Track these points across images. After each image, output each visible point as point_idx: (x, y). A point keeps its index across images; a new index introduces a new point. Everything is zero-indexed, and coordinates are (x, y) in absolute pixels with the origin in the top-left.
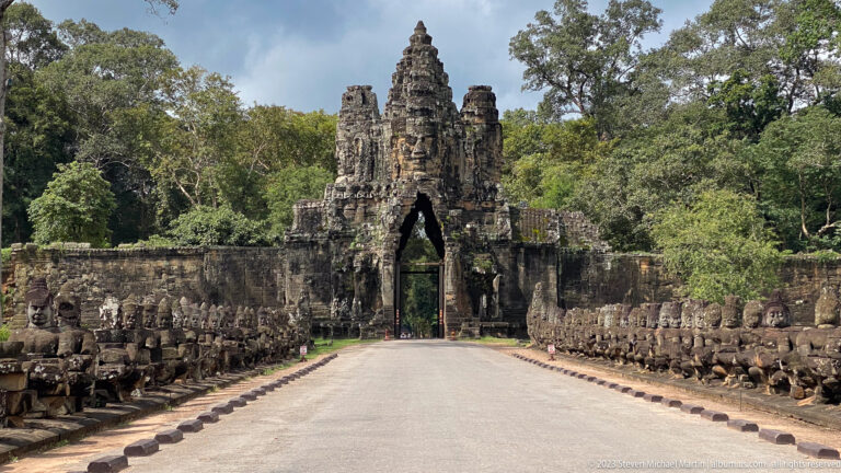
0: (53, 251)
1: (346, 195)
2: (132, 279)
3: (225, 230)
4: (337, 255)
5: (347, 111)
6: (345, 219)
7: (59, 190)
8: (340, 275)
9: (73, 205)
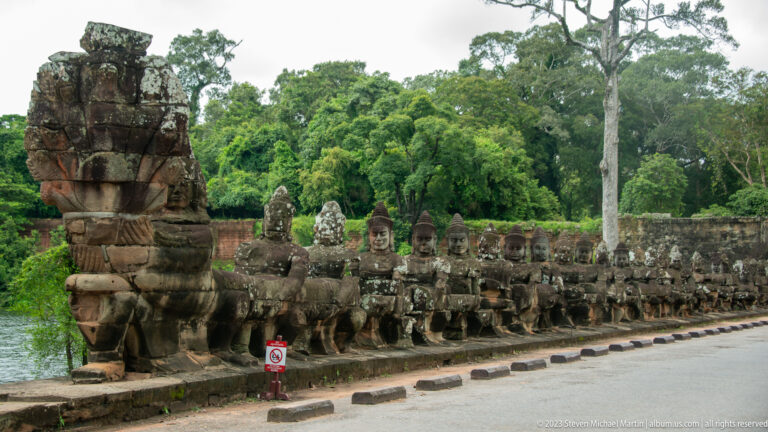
0: (644, 219)
2: (702, 240)
7: (646, 175)
9: (656, 186)
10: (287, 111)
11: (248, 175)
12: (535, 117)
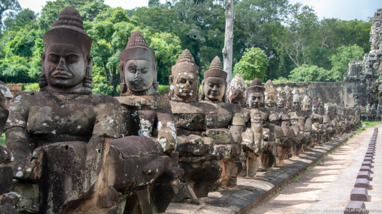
1: (375, 58)
3: (315, 75)
4: (369, 85)
5: (377, 21)
6: (373, 69)
7: (247, 59)
8: (371, 94)
9: (252, 65)
10: (44, 22)
11: (21, 58)
12: (187, 30)
